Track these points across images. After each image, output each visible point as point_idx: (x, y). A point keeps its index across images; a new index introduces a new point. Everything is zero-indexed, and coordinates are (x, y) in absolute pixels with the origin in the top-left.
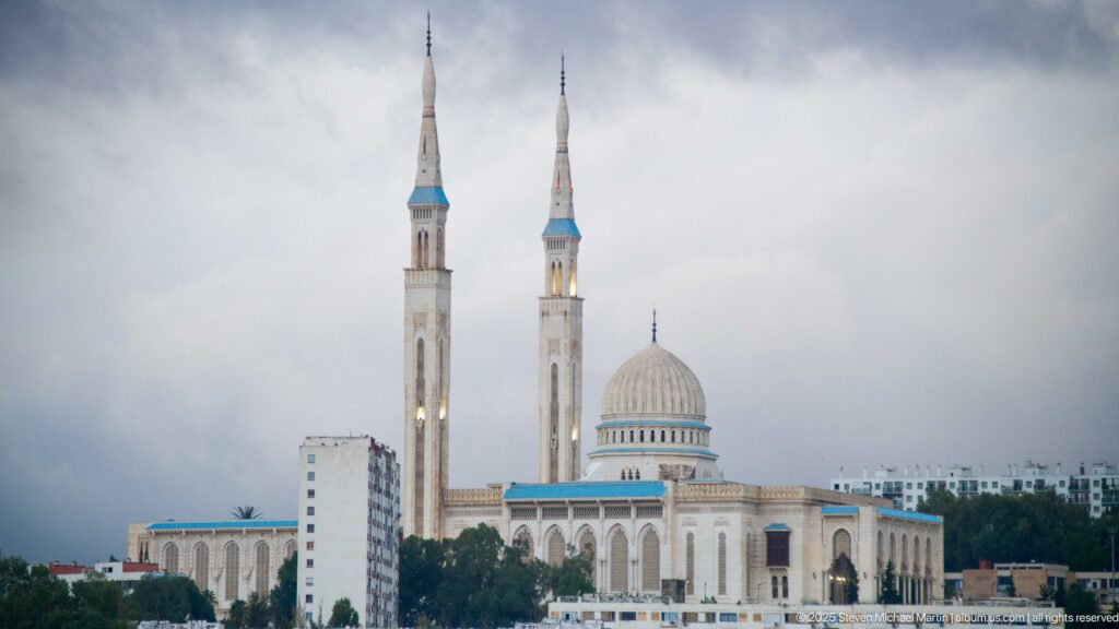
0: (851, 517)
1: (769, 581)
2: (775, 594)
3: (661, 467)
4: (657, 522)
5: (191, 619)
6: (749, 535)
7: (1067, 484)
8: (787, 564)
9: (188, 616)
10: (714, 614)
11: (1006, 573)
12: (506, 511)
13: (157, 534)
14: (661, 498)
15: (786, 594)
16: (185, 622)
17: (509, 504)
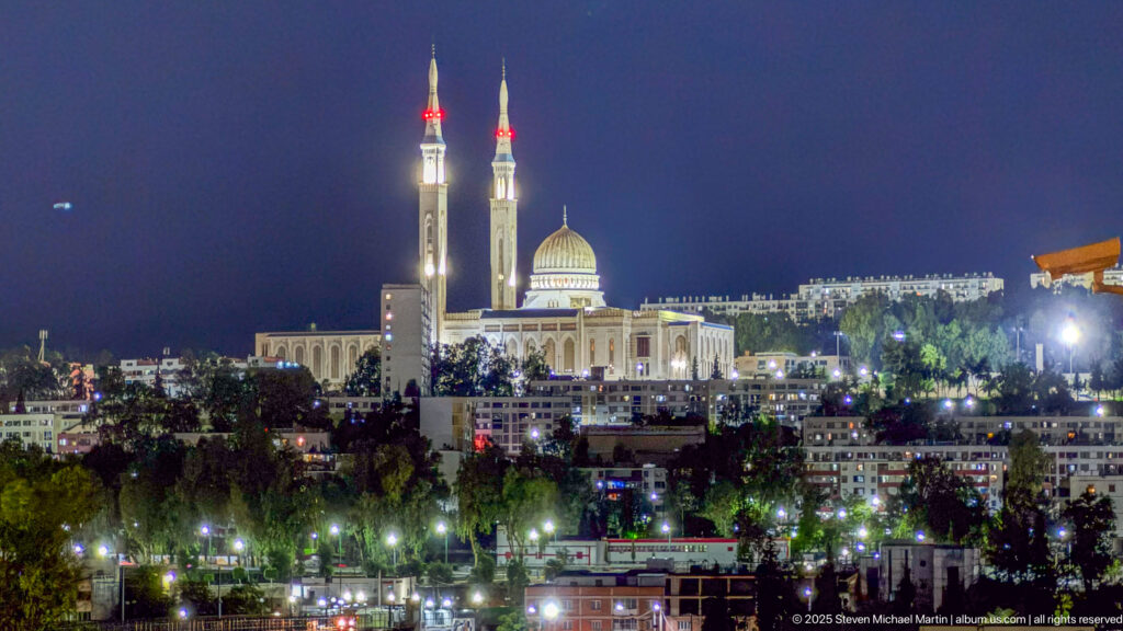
0: (686, 328)
2: (641, 373)
3: (572, 299)
6: (627, 339)
8: (648, 356)
12: (482, 327)
15: (648, 373)
17: (484, 322)
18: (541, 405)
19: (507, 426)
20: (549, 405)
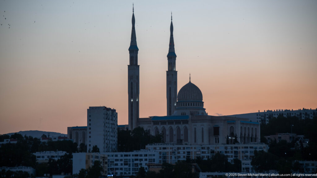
0: (234, 123)
1: (215, 139)
2: (216, 142)
3: (191, 112)
4: (187, 125)
5: (58, 151)
6: (209, 128)
7: (312, 113)
8: (219, 135)
9: (57, 150)
10: (185, 148)
11: (280, 136)
12: (152, 123)
13: (74, 130)
14: (188, 120)
15: (218, 142)
16: (57, 151)
17: (153, 121)
18: (143, 155)
19: (130, 164)
20: (146, 155)
